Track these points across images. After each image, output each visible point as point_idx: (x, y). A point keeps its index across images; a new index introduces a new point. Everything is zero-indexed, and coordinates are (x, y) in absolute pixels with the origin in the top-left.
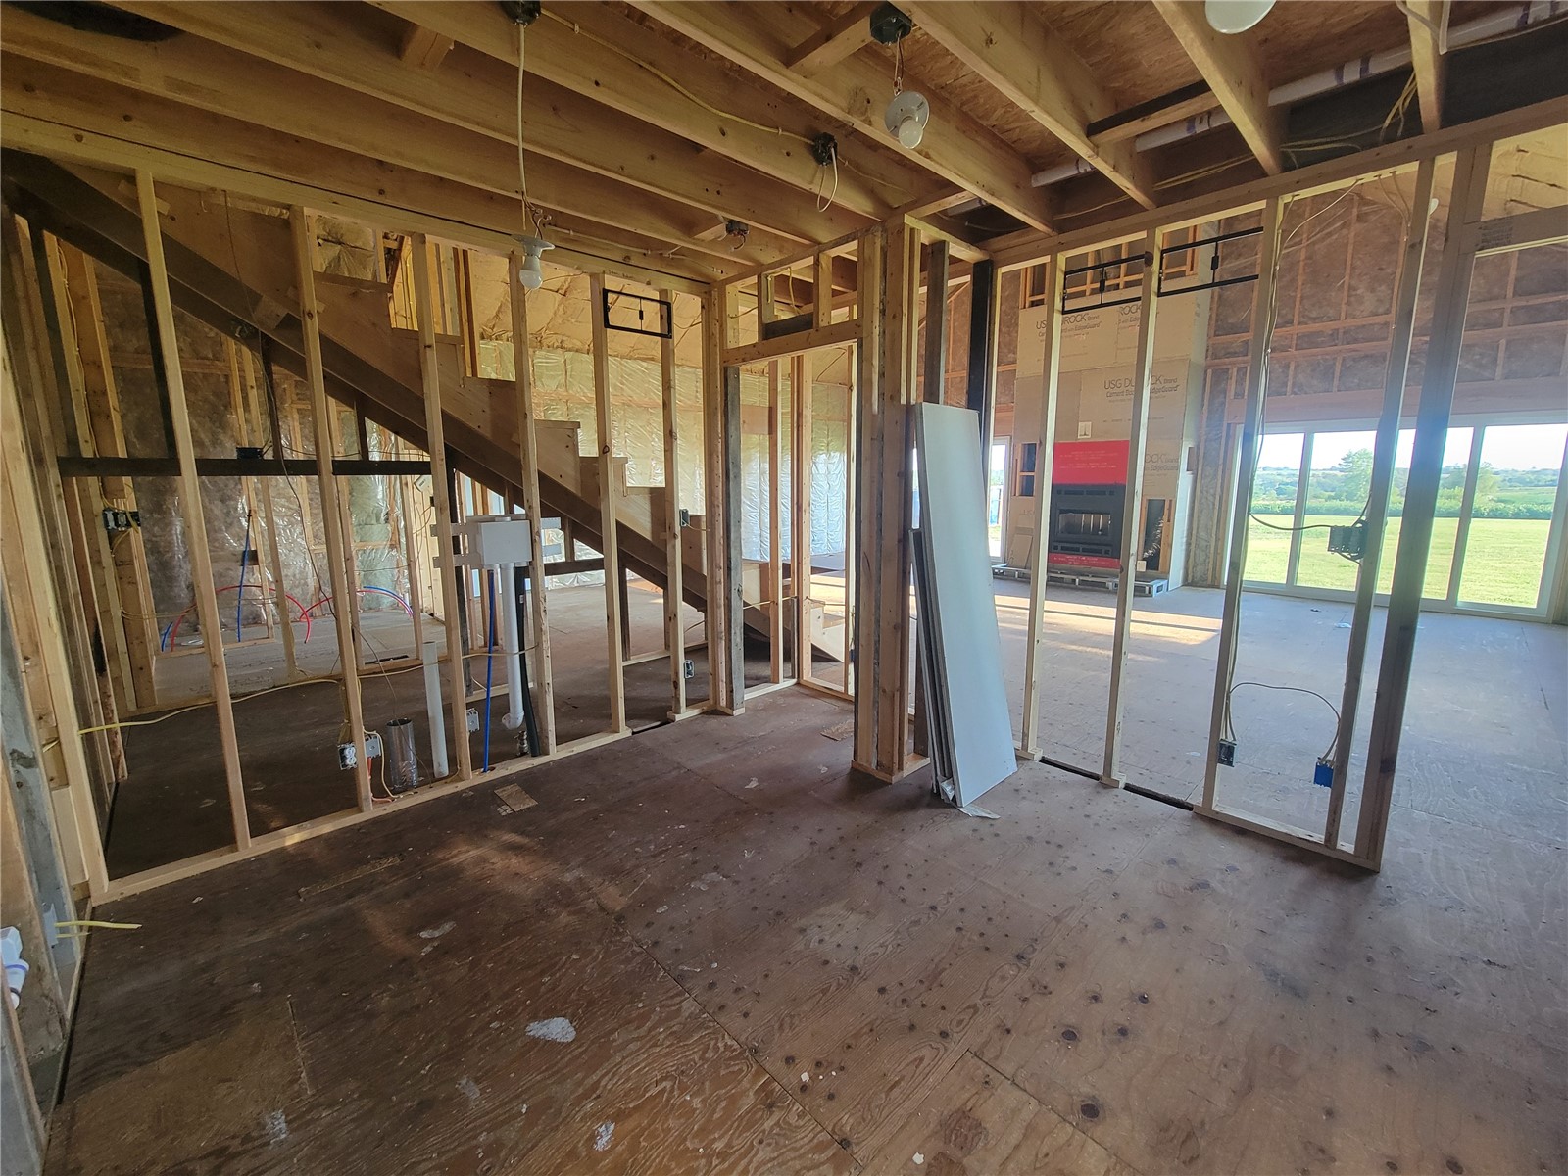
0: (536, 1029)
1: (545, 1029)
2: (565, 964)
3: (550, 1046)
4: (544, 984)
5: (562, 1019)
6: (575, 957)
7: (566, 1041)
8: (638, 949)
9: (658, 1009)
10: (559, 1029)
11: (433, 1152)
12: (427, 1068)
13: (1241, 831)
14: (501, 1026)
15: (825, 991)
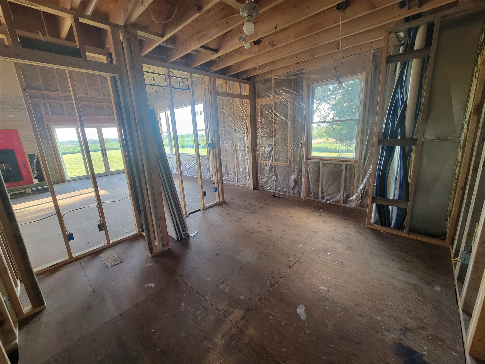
0: (303, 316)
1: (303, 314)
2: (275, 320)
3: (307, 310)
4: (285, 323)
5: (297, 311)
6: (271, 317)
7: (304, 306)
8: (263, 299)
9: (285, 287)
10: (301, 310)
11: (350, 325)
12: (332, 346)
13: (211, 207)
14: (307, 329)
15: (268, 258)
